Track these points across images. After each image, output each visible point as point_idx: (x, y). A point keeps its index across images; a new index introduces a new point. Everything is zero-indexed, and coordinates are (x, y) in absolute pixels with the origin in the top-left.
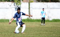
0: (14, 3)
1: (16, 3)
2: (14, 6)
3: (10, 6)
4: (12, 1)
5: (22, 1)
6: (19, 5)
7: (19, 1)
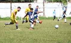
0: (62, 4)
1: (63, 4)
2: (61, 6)
3: (58, 6)
4: (60, 2)
5: (69, 1)
6: (65, 5)
7: (66, 2)
